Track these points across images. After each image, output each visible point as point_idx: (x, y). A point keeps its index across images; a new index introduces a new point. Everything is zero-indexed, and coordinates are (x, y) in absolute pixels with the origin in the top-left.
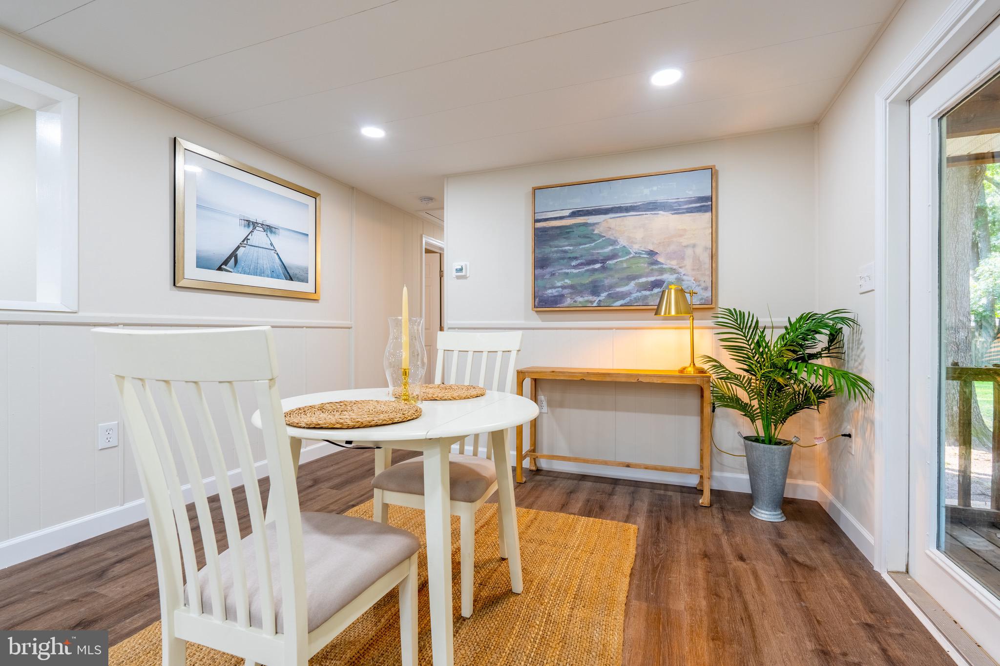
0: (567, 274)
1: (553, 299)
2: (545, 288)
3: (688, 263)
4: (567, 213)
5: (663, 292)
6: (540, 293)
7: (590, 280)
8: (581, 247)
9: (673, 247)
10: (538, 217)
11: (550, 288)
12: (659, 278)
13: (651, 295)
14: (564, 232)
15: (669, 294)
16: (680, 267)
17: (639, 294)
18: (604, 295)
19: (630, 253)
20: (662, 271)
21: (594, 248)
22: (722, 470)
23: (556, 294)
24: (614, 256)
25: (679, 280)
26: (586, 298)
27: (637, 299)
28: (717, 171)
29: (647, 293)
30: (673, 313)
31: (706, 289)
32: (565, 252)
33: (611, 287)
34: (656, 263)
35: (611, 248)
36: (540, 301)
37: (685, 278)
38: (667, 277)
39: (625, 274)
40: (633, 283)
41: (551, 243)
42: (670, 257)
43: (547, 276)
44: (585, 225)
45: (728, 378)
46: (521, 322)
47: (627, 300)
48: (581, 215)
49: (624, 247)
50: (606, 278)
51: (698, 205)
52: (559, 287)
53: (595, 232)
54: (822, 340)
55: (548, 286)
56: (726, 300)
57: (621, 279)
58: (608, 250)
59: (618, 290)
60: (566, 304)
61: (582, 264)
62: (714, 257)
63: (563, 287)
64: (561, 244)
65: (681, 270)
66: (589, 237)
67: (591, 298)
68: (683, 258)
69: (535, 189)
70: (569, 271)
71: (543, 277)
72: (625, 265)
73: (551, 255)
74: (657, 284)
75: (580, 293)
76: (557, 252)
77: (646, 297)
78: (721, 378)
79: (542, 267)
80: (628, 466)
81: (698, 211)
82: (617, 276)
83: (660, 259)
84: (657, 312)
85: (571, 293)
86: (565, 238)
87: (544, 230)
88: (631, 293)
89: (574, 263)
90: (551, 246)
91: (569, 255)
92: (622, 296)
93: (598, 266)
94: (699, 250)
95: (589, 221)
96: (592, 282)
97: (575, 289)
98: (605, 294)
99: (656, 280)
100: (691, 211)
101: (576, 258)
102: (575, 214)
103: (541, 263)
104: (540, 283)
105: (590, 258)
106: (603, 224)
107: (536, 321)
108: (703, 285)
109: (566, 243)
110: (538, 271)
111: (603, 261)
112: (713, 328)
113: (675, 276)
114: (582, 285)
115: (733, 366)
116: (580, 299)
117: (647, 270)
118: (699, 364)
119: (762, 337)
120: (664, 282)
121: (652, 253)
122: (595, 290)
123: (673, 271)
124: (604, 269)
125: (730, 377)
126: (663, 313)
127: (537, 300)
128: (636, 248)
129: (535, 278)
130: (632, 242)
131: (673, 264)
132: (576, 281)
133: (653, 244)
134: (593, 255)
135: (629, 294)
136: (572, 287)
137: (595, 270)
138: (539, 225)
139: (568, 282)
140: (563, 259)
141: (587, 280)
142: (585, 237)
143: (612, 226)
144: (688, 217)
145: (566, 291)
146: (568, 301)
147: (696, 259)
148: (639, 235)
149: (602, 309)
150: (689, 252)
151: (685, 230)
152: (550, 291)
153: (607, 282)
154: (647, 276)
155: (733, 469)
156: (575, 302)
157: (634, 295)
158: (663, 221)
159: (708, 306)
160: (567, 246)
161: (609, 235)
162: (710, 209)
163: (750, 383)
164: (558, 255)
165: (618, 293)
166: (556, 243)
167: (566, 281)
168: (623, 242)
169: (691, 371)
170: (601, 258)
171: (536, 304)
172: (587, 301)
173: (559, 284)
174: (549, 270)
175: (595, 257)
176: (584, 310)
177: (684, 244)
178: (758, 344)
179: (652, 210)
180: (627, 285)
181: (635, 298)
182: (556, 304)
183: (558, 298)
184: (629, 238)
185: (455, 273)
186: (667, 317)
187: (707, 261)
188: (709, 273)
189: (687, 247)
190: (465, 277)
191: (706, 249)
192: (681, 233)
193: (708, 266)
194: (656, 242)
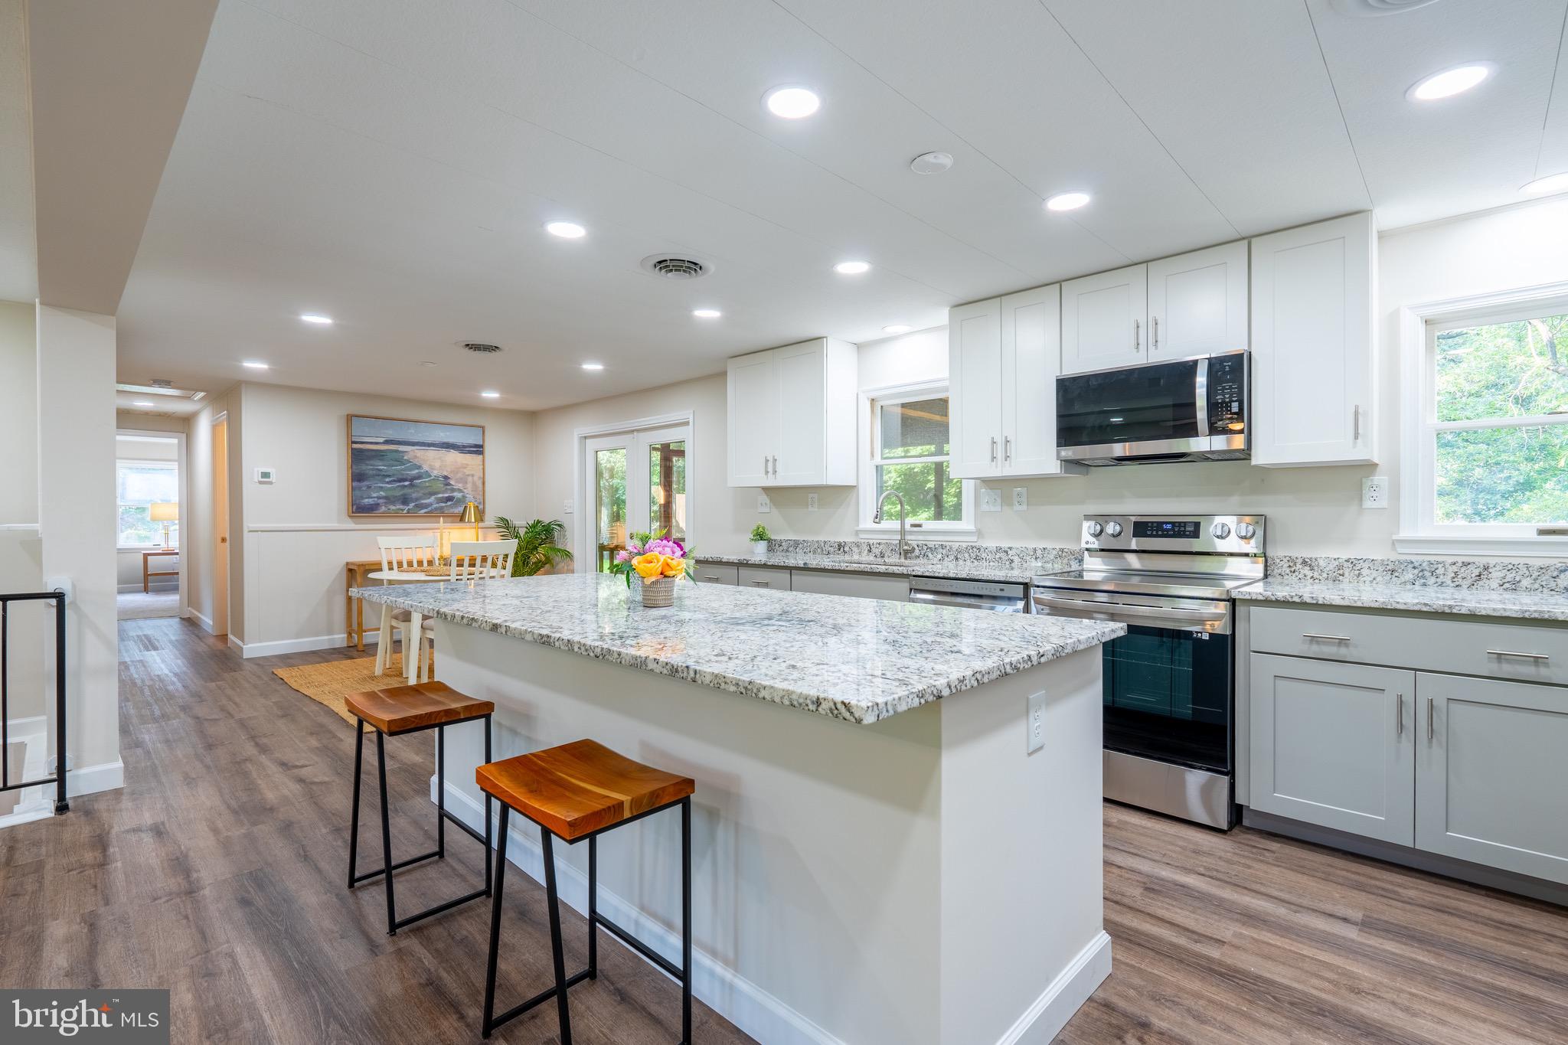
0: (382, 487)
2: (362, 498)
3: (469, 486)
4: (381, 440)
6: (357, 502)
7: (401, 493)
8: (393, 468)
9: (460, 475)
10: (354, 439)
11: (367, 498)
13: (446, 506)
14: (379, 455)
16: (464, 489)
18: (412, 505)
19: (430, 476)
20: (453, 490)
23: (373, 503)
24: (419, 477)
26: (398, 507)
27: (436, 509)
28: (484, 429)
29: (444, 505)
30: (473, 520)
33: (417, 499)
34: (449, 484)
35: (417, 471)
36: (358, 508)
40: (433, 498)
41: (368, 462)
42: (458, 481)
44: (397, 451)
46: (336, 525)
48: (393, 444)
51: (475, 449)
52: (375, 497)
56: (494, 511)
59: (422, 501)
60: (380, 511)
61: (394, 481)
62: (484, 483)
63: (379, 498)
64: (376, 464)
65: (465, 491)
66: (400, 461)
67: (402, 507)
68: (466, 483)
69: (349, 416)
70: (383, 485)
71: (360, 488)
72: (427, 484)
73: (367, 471)
74: (450, 499)
75: (393, 503)
76: (373, 470)
77: (442, 508)
79: (359, 480)
81: (476, 453)
82: (422, 492)
83: (452, 482)
84: (462, 519)
85: (385, 503)
87: (361, 451)
89: (387, 480)
90: (367, 465)
91: (384, 473)
93: (407, 483)
94: (476, 478)
95: (400, 449)
96: (402, 495)
97: (389, 500)
98: (413, 504)
99: (449, 496)
100: (470, 452)
101: (389, 476)
102: (387, 442)
103: (357, 477)
104: (357, 493)
105: (400, 477)
106: (411, 452)
107: (350, 524)
108: (478, 501)
109: (380, 464)
111: (411, 480)
116: (392, 507)
117: (443, 489)
119: (518, 533)
121: (446, 478)
122: (405, 501)
123: (460, 491)
124: (412, 486)
127: (355, 507)
128: (435, 473)
129: (352, 489)
130: (433, 469)
131: (460, 486)
132: (390, 493)
133: (447, 471)
134: (403, 475)
135: (430, 504)
136: (385, 498)
137: (405, 486)
138: (355, 446)
140: (378, 475)
141: (398, 493)
143: (418, 455)
146: (383, 509)
147: (474, 483)
148: (437, 464)
149: (411, 515)
150: (470, 479)
151: (467, 465)
152: (367, 500)
153: (414, 495)
158: (454, 457)
160: (383, 466)
161: (416, 461)
162: (481, 453)
165: (422, 504)
166: (372, 462)
167: (382, 493)
168: (426, 468)
171: (354, 510)
172: (399, 509)
173: (375, 495)
174: (366, 483)
176: (396, 516)
177: (467, 474)
179: (447, 448)
182: (373, 510)
184: (430, 465)
185: (257, 477)
186: (469, 522)
187: (481, 485)
188: (481, 493)
189: (468, 475)
190: (270, 483)
191: (480, 478)
192: (465, 466)
193: (481, 489)
194: (449, 470)
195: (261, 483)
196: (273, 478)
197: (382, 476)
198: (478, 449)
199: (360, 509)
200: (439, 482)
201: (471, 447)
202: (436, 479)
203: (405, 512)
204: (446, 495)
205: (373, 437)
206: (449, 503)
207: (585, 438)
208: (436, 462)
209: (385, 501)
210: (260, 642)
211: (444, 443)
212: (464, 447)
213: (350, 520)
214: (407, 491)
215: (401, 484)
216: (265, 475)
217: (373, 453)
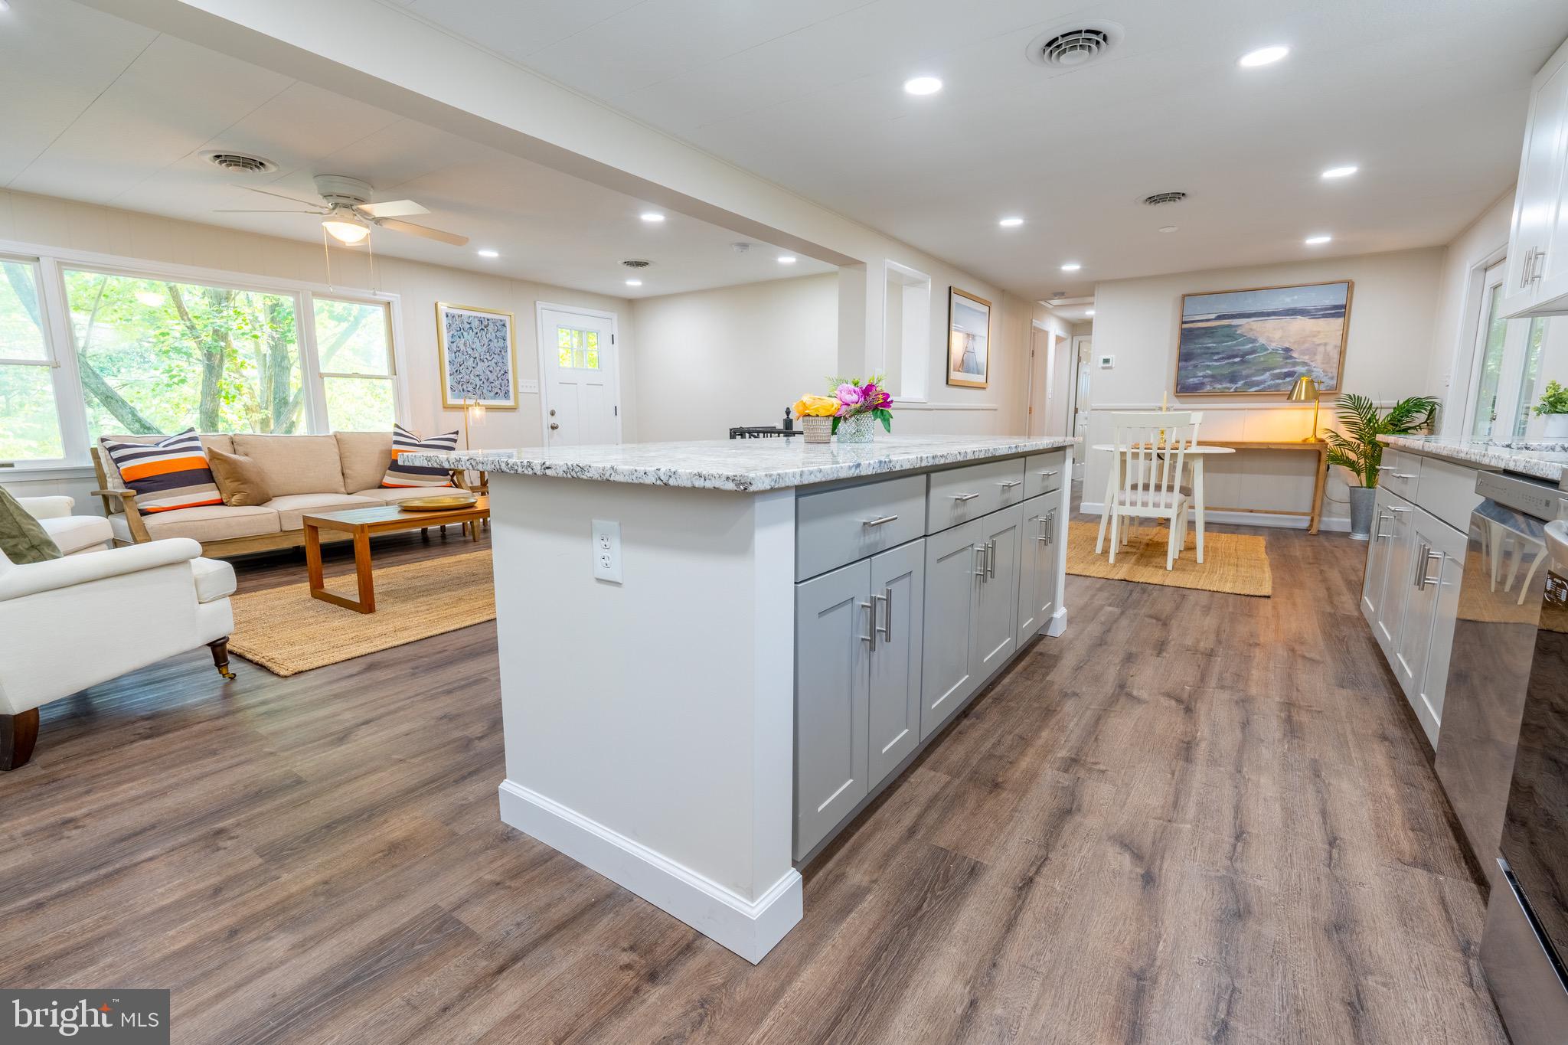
2: (1188, 378)
3: (1319, 358)
4: (1213, 316)
5: (1296, 383)
6: (1182, 382)
10: (1185, 319)
11: (1192, 378)
12: (1292, 369)
13: (1284, 383)
14: (1209, 332)
15: (1301, 383)
16: (1312, 361)
17: (1272, 382)
18: (1240, 383)
19: (1267, 349)
20: (1295, 364)
21: (1235, 345)
22: (1329, 516)
23: (1197, 382)
24: (1253, 352)
25: (1310, 371)
26: (1224, 386)
27: (1270, 387)
28: (1353, 283)
29: (1280, 381)
30: (1303, 398)
31: (1332, 378)
32: (1209, 348)
33: (1247, 377)
34: (1291, 357)
35: (1251, 345)
37: (1315, 369)
38: (1300, 369)
39: (1261, 367)
40: (1267, 374)
41: (1196, 341)
42: (1303, 353)
43: (1190, 368)
44: (1229, 326)
45: (1342, 445)
46: (1162, 404)
47: (1262, 386)
48: (1226, 319)
49: (1263, 345)
50: (1245, 369)
51: (1333, 311)
53: (1238, 332)
54: (1421, 417)
55: (1190, 376)
56: (1348, 389)
57: (1259, 370)
58: (1249, 346)
60: (1205, 390)
61: (1223, 358)
62: (1342, 353)
64: (1206, 342)
65: (1312, 363)
67: (1228, 385)
68: (1315, 354)
69: (1184, 296)
70: (1211, 364)
71: (1186, 368)
72: (1262, 359)
73: (1195, 351)
75: (1220, 381)
76: (1200, 348)
78: (1339, 445)
79: (1186, 361)
80: (1251, 511)
82: (1254, 368)
83: (1295, 355)
84: (1290, 397)
85: (1211, 382)
87: (1191, 330)
89: (1215, 357)
90: (1195, 344)
91: (1210, 351)
92: (1257, 384)
95: (1233, 324)
96: (1229, 373)
97: (1215, 378)
98: (1242, 382)
100: (1325, 316)
101: (1218, 353)
102: (1219, 318)
103: (1185, 357)
104: (1183, 373)
105: (1230, 353)
106: (1247, 325)
107: (1176, 404)
108: (1330, 375)
110: (1182, 364)
111: (1243, 356)
112: (1334, 409)
113: (1306, 368)
114: (1222, 375)
115: (1346, 435)
117: (1281, 364)
118: (1321, 435)
119: (1374, 416)
120: (1295, 373)
121: (1287, 350)
122: (1233, 378)
123: (1305, 364)
124: (1243, 362)
125: (1345, 444)
126: (1294, 399)
127: (1179, 387)
128: (1273, 345)
129: (1179, 369)
130: (1271, 341)
131: (1306, 358)
133: (1289, 342)
134: (1234, 350)
135: (1264, 382)
136: (1212, 376)
137: (1235, 363)
138: (1185, 326)
139: (1209, 372)
140: (1206, 354)
141: (1226, 371)
142: (1228, 336)
143: (1254, 327)
144: (1322, 322)
145: (1206, 380)
146: (1208, 388)
147: (1327, 355)
148: (1277, 335)
149: (1238, 394)
150: (1321, 349)
151: (1319, 332)
152: (1191, 380)
153: (1244, 373)
154: (1281, 367)
155: (1340, 515)
156: (1214, 388)
157: (1269, 383)
159: (1333, 391)
161: (1251, 335)
162: (1343, 315)
163: (1359, 448)
164: (1202, 351)
165: (1254, 381)
166: (1201, 341)
168: (1262, 341)
169: (1312, 440)
170: (1241, 353)
172: (1225, 388)
173: (1201, 374)
175: (1235, 353)
176: (1223, 394)
178: (1370, 421)
179: (1292, 315)
180: (1262, 375)
181: (1269, 386)
182: (1197, 390)
183: (1199, 386)
184: (1268, 337)
185: (1101, 364)
186: (1298, 401)
188: (1336, 365)
189: (1319, 345)
190: (1110, 368)
192: (1315, 334)
194: (1292, 341)
195: (1103, 368)
196: (1113, 364)
197: (1210, 353)
198: (1340, 311)
199: (1185, 389)
200: (1278, 356)
202: (1275, 352)
203: (1232, 390)
204: (1286, 370)
205: (1205, 314)
207: (1485, 269)
208: (1272, 334)
209: (1210, 379)
210: (1094, 502)
211: (1289, 310)
213: (1176, 399)
214: (1236, 368)
215: (1231, 360)
216: (1106, 361)
217: (1203, 331)
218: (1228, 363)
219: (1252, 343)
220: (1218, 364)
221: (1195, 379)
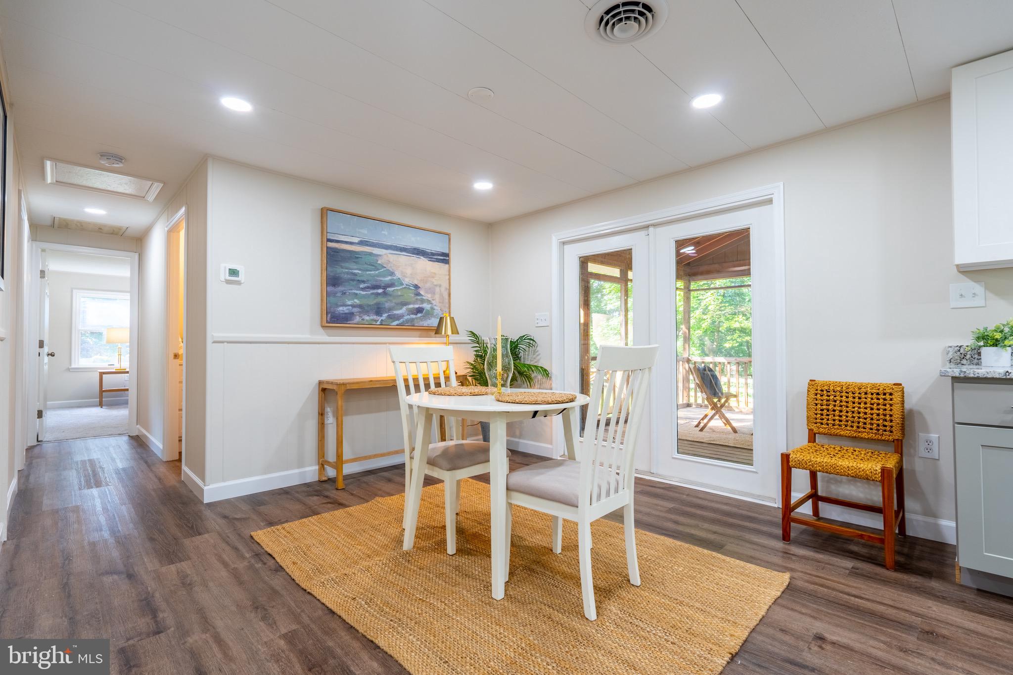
0: (356, 294)
1: (343, 315)
2: (338, 306)
3: (437, 297)
4: (356, 240)
6: (332, 310)
7: (375, 302)
8: (368, 273)
9: (428, 285)
10: (331, 237)
11: (341, 306)
12: (421, 306)
13: (417, 319)
14: (353, 257)
16: (433, 300)
17: (408, 317)
18: (385, 315)
19: (403, 284)
20: (423, 301)
21: (378, 276)
23: (347, 311)
24: (392, 285)
25: (433, 309)
26: (372, 317)
27: (407, 321)
28: (450, 236)
29: (414, 316)
32: (355, 274)
33: (390, 309)
34: (418, 294)
35: (390, 278)
36: (332, 317)
37: (435, 307)
38: (426, 306)
39: (399, 300)
40: (404, 308)
41: (343, 265)
42: (427, 291)
43: (339, 294)
44: (371, 254)
46: (307, 337)
47: (401, 321)
48: (367, 245)
49: (399, 278)
50: (387, 302)
51: (442, 258)
52: (349, 305)
53: (379, 262)
55: (339, 304)
57: (397, 304)
58: (388, 278)
59: (395, 312)
60: (355, 321)
61: (368, 288)
63: (353, 306)
64: (351, 267)
65: (433, 302)
66: (375, 266)
67: (375, 317)
68: (434, 294)
69: (323, 210)
70: (358, 292)
71: (335, 294)
72: (399, 293)
73: (342, 275)
74: (419, 310)
75: (367, 313)
76: (348, 273)
77: (413, 320)
79: (334, 285)
81: (443, 262)
82: (394, 301)
83: (422, 292)
85: (359, 312)
86: (354, 262)
87: (336, 251)
88: (403, 316)
89: (362, 286)
90: (342, 267)
91: (359, 278)
92: (398, 317)
93: (380, 291)
94: (443, 289)
95: (374, 252)
96: (376, 304)
97: (363, 309)
98: (386, 315)
99: (419, 307)
100: (438, 261)
101: (363, 282)
102: (361, 243)
103: (333, 281)
104: (332, 299)
105: (374, 283)
106: (387, 257)
107: (323, 336)
109: (355, 267)
110: (330, 289)
111: (385, 288)
113: (430, 305)
114: (368, 305)
116: (366, 318)
117: (414, 299)
120: (424, 309)
121: (417, 287)
122: (379, 311)
123: (429, 302)
124: (385, 294)
127: (329, 315)
128: (407, 281)
129: (327, 294)
130: (404, 276)
131: (429, 296)
132: (365, 302)
133: (417, 280)
134: (377, 281)
135: (402, 316)
136: (360, 306)
137: (378, 294)
138: (330, 244)
139: (357, 301)
140: (353, 280)
141: (372, 302)
142: (370, 264)
143: (391, 260)
144: (438, 265)
145: (355, 310)
146: (357, 319)
147: (441, 295)
148: (409, 271)
149: (384, 327)
150: (437, 289)
151: (436, 274)
152: (341, 308)
153: (387, 305)
154: (414, 303)
156: (363, 319)
157: (406, 318)
158: (423, 264)
160: (357, 269)
161: (389, 267)
162: (447, 262)
164: (349, 276)
165: (395, 314)
166: (347, 265)
167: (356, 300)
168: (398, 274)
170: (383, 285)
171: (328, 319)
172: (372, 320)
173: (349, 303)
174: (340, 288)
175: (378, 283)
176: (370, 327)
177: (435, 283)
179: (417, 254)
180: (401, 309)
181: (406, 320)
182: (347, 320)
183: (349, 316)
184: (402, 273)
185: (225, 275)
186: (445, 335)
187: (447, 297)
188: (447, 305)
189: (436, 285)
190: (238, 283)
191: (446, 289)
192: (433, 275)
193: (447, 301)
194: (420, 279)
195: (228, 282)
196: (242, 277)
197: (356, 281)
198: (444, 258)
199: (334, 318)
200: (411, 291)
201: (439, 255)
202: (407, 287)
203: (378, 323)
204: (417, 306)
205: (348, 236)
206: (419, 315)
207: (564, 243)
208: (408, 269)
209: (359, 310)
210: (224, 480)
211: (415, 249)
212: (433, 254)
213: (321, 330)
215: (375, 291)
216: (233, 272)
217: (349, 255)
218: (372, 294)
219: (391, 275)
220: (365, 293)
221: (345, 308)
